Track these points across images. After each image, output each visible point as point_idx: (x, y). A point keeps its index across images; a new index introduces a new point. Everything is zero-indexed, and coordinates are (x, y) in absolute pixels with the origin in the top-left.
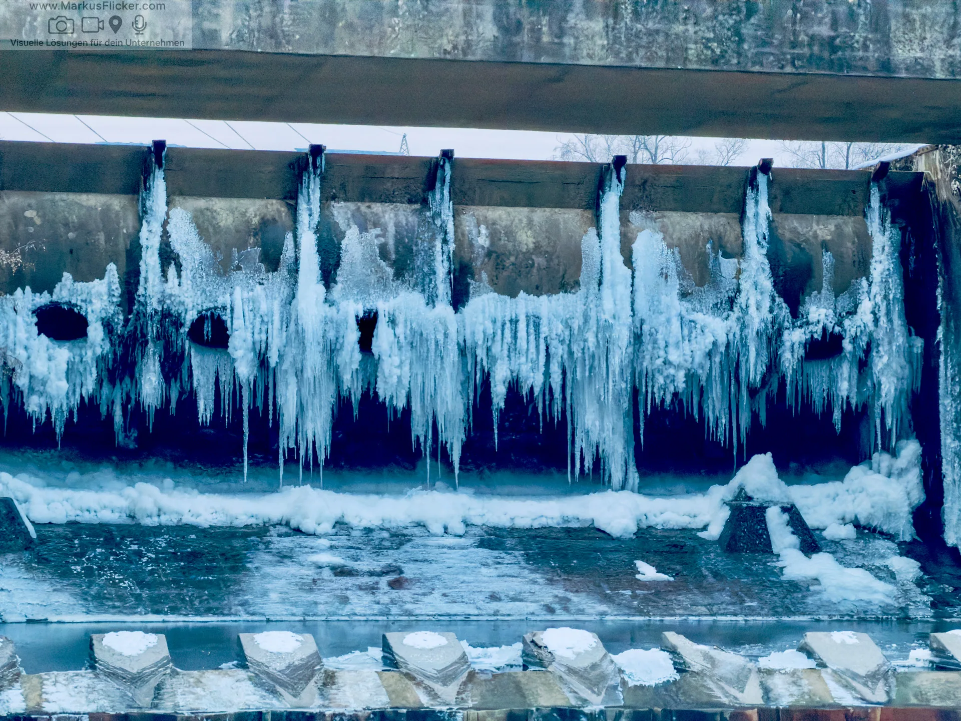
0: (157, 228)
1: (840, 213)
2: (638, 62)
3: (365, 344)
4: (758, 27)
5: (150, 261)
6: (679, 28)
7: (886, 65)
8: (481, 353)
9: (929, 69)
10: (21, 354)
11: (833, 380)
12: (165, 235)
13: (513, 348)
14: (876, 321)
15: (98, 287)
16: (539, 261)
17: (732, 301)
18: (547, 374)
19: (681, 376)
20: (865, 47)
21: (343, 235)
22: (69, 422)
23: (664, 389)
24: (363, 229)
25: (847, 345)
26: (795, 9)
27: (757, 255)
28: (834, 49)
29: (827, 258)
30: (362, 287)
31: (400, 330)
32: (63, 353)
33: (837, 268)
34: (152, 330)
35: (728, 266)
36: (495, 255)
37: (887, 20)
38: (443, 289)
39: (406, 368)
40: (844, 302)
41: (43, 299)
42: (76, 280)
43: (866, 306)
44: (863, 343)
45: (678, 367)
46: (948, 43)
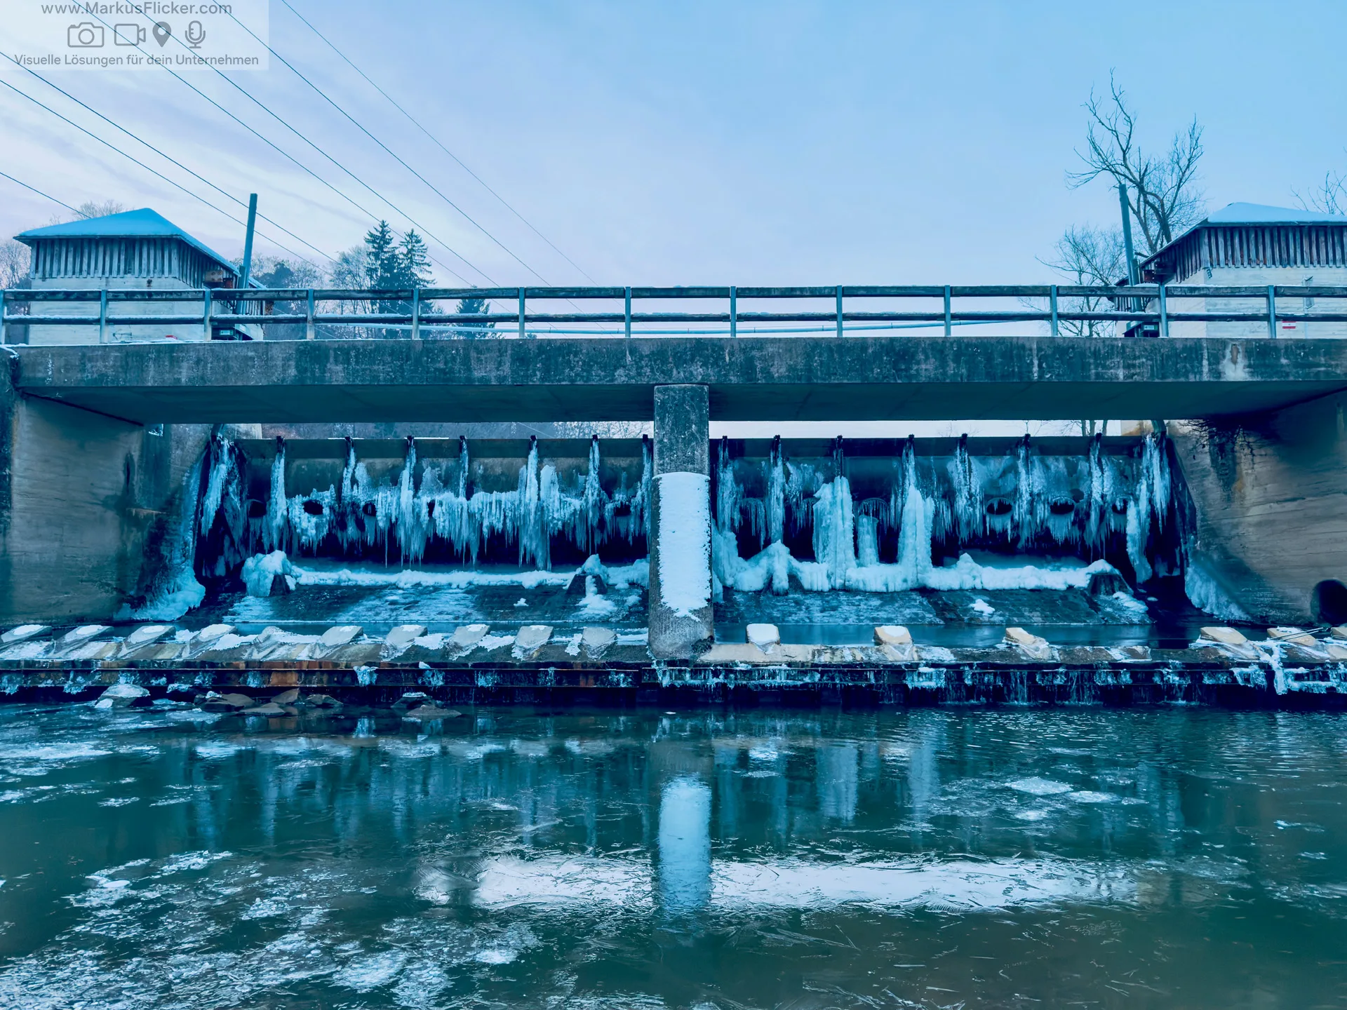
0: (350, 470)
1: (632, 456)
2: (357, 382)
3: (430, 512)
4: (410, 366)
5: (347, 482)
6: (376, 367)
7: (469, 379)
8: (477, 516)
9: (490, 380)
10: (297, 520)
11: (628, 525)
12: (354, 472)
13: (490, 513)
14: (643, 500)
15: (327, 493)
16: (503, 479)
17: (583, 493)
18: (504, 524)
19: (560, 523)
20: (460, 372)
21: (424, 471)
22: (318, 545)
23: (553, 528)
24: (433, 468)
25: (632, 509)
26: (428, 357)
27: (593, 474)
28: (445, 373)
29: (624, 475)
30: (431, 491)
31: (444, 507)
32: (314, 520)
33: (628, 479)
34: (349, 509)
35: (581, 478)
36: (485, 477)
37: (470, 360)
38: (462, 490)
39: (447, 522)
40: (631, 492)
41: (306, 499)
42: (318, 491)
43: (639, 493)
44: (639, 508)
45: (558, 520)
46: (498, 369)
